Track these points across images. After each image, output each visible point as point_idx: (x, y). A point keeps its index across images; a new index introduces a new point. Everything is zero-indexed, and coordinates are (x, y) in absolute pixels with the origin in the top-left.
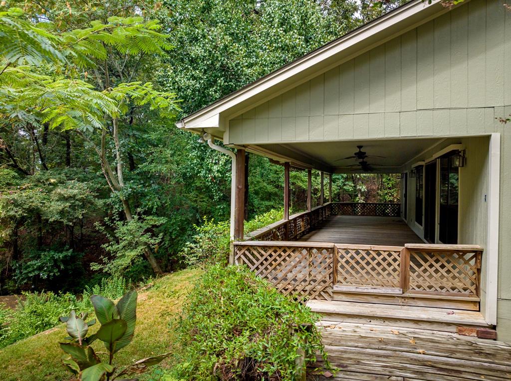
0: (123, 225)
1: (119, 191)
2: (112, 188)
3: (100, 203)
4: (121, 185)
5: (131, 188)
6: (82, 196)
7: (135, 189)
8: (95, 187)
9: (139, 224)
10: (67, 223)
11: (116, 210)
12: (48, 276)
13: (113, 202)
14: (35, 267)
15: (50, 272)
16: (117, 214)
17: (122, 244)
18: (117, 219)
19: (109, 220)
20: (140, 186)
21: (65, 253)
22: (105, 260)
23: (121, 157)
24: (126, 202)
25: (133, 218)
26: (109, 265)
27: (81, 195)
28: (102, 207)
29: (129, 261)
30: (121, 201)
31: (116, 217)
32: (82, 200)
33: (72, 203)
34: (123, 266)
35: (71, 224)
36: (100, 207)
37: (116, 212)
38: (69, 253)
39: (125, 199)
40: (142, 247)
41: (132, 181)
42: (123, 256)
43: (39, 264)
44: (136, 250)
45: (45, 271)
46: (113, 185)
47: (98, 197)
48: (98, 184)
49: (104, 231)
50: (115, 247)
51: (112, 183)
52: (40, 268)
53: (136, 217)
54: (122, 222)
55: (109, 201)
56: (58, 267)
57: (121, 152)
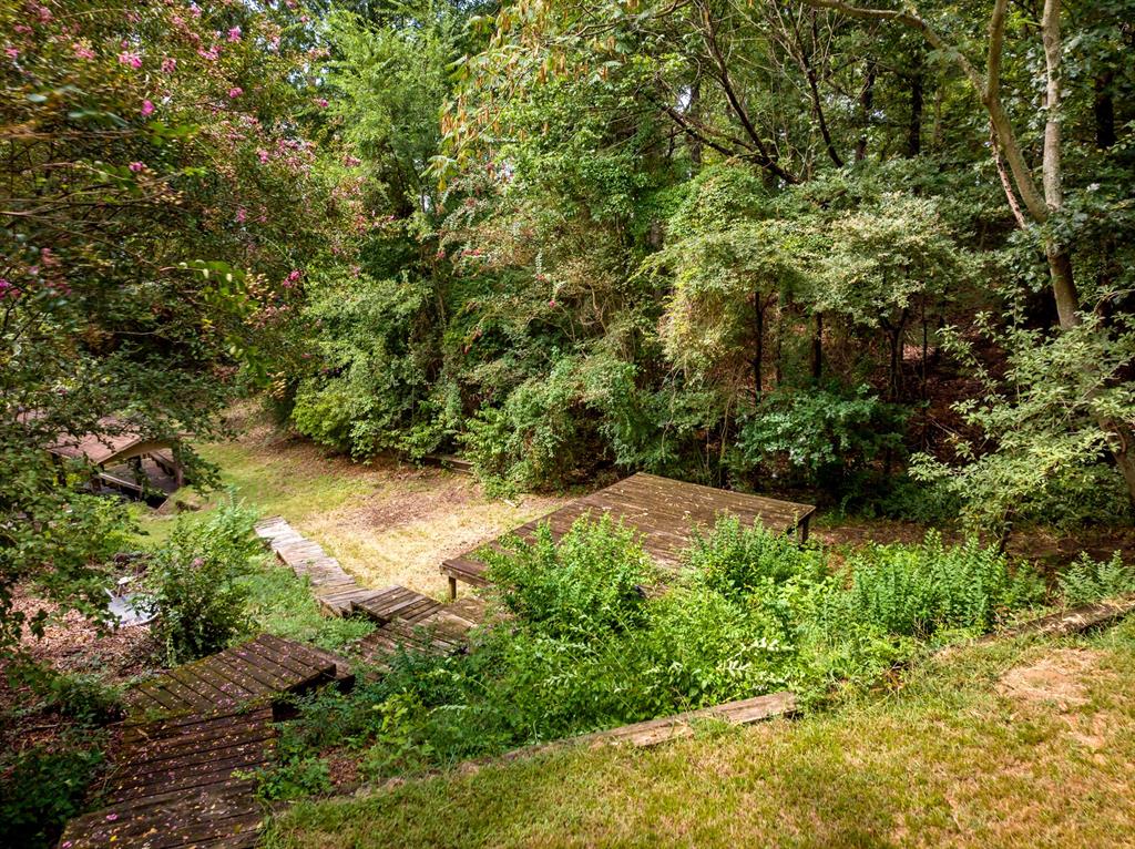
0: (1038, 343)
1: (1039, 223)
2: (1018, 215)
3: (972, 263)
4: (1052, 200)
5: (1084, 209)
6: (913, 238)
7: (1102, 214)
8: (965, 210)
9: (1102, 345)
10: (863, 321)
11: (1020, 290)
12: (809, 461)
13: (1017, 262)
14: (779, 430)
15: (813, 450)
16: (1021, 304)
17: (1025, 409)
18: (1020, 319)
19: (990, 321)
20: (1123, 204)
21: (854, 406)
22: (963, 448)
23: (1061, 100)
24: (1063, 262)
25: (1079, 321)
26: (973, 467)
27: (911, 234)
28: (977, 277)
29: (1039, 475)
30: (1043, 259)
31: (1016, 312)
32: (910, 250)
33: (885, 259)
34: (1015, 491)
35: (873, 322)
36: (972, 275)
37: (1016, 295)
38: (866, 407)
39: (1056, 250)
40: (1098, 435)
41: (1095, 187)
42: (1022, 452)
43: (788, 425)
44: (1073, 440)
45: (802, 445)
46: (1022, 206)
47: (973, 245)
48: (976, 202)
49: (967, 356)
50: (1002, 413)
51: (1018, 196)
52: (790, 435)
53: (1092, 319)
54: (1035, 334)
55: (1004, 258)
56: (835, 441)
57: (1063, 80)
